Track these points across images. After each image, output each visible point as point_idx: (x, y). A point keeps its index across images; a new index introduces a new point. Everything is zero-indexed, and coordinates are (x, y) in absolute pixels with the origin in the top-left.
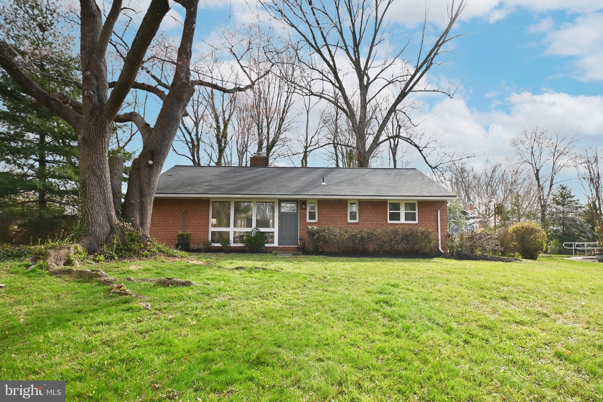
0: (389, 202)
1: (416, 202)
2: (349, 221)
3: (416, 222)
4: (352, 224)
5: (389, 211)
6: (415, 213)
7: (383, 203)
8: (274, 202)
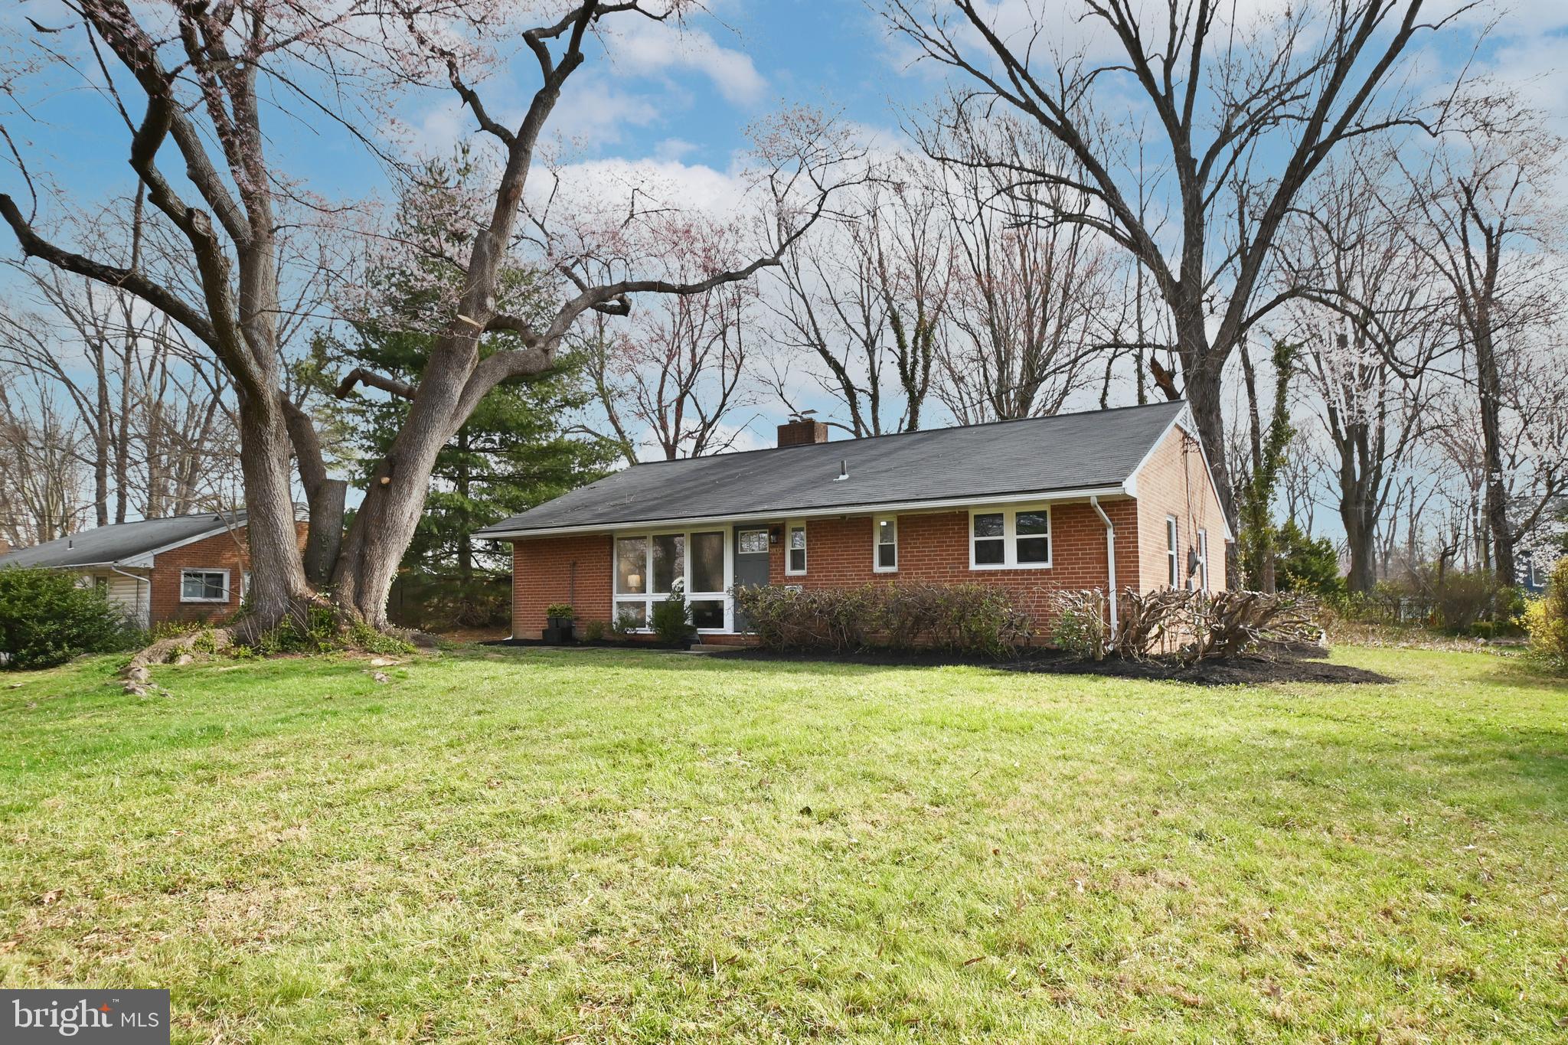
0: (972, 513)
1: (1047, 508)
2: (878, 569)
3: (1048, 565)
4: (886, 575)
5: (973, 540)
6: (1045, 540)
7: (957, 519)
8: (722, 533)
